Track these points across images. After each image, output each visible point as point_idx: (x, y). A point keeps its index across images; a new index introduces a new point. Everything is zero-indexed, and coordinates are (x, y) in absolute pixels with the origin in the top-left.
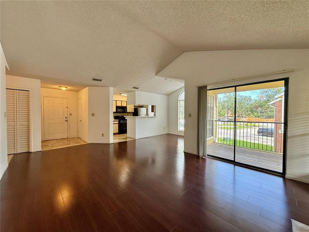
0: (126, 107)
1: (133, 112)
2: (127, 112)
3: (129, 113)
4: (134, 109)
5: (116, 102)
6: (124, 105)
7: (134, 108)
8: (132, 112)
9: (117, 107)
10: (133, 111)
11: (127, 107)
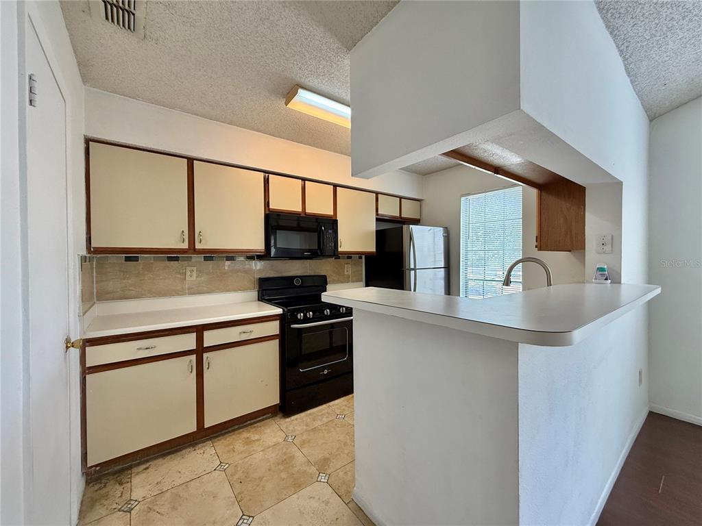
0: (332, 223)
1: (369, 257)
2: (336, 254)
3: (349, 255)
4: (376, 231)
5: (266, 182)
6: (319, 205)
7: (375, 229)
8: (360, 254)
9: (275, 222)
10: (372, 248)
11: (335, 222)
